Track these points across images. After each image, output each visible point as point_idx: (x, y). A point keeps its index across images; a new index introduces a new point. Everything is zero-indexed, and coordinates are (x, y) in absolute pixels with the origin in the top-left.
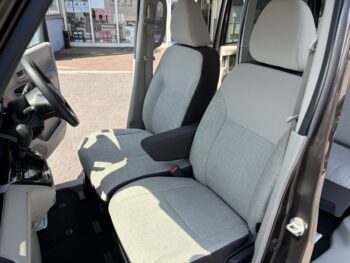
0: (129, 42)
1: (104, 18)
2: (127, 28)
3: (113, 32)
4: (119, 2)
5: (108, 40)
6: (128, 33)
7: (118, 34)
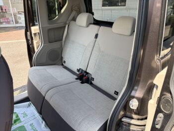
0: (21, 23)
1: (4, 11)
2: (19, 15)
3: (10, 18)
4: (11, 1)
5: (8, 23)
6: (20, 18)
7: (13, 19)
